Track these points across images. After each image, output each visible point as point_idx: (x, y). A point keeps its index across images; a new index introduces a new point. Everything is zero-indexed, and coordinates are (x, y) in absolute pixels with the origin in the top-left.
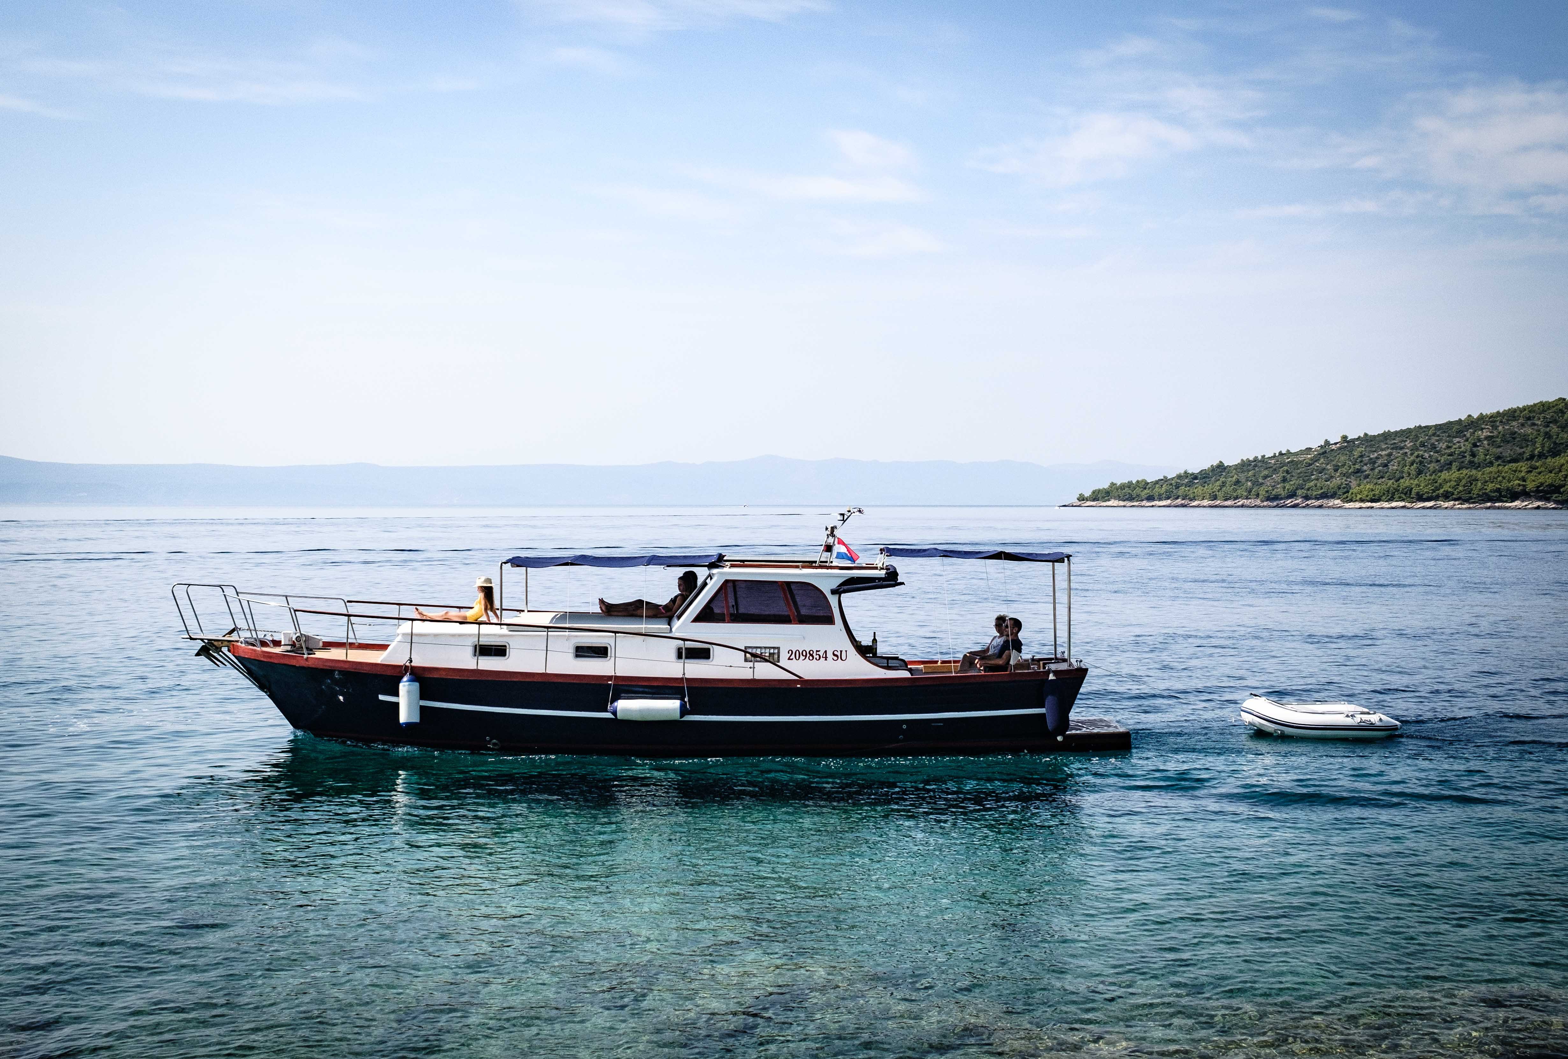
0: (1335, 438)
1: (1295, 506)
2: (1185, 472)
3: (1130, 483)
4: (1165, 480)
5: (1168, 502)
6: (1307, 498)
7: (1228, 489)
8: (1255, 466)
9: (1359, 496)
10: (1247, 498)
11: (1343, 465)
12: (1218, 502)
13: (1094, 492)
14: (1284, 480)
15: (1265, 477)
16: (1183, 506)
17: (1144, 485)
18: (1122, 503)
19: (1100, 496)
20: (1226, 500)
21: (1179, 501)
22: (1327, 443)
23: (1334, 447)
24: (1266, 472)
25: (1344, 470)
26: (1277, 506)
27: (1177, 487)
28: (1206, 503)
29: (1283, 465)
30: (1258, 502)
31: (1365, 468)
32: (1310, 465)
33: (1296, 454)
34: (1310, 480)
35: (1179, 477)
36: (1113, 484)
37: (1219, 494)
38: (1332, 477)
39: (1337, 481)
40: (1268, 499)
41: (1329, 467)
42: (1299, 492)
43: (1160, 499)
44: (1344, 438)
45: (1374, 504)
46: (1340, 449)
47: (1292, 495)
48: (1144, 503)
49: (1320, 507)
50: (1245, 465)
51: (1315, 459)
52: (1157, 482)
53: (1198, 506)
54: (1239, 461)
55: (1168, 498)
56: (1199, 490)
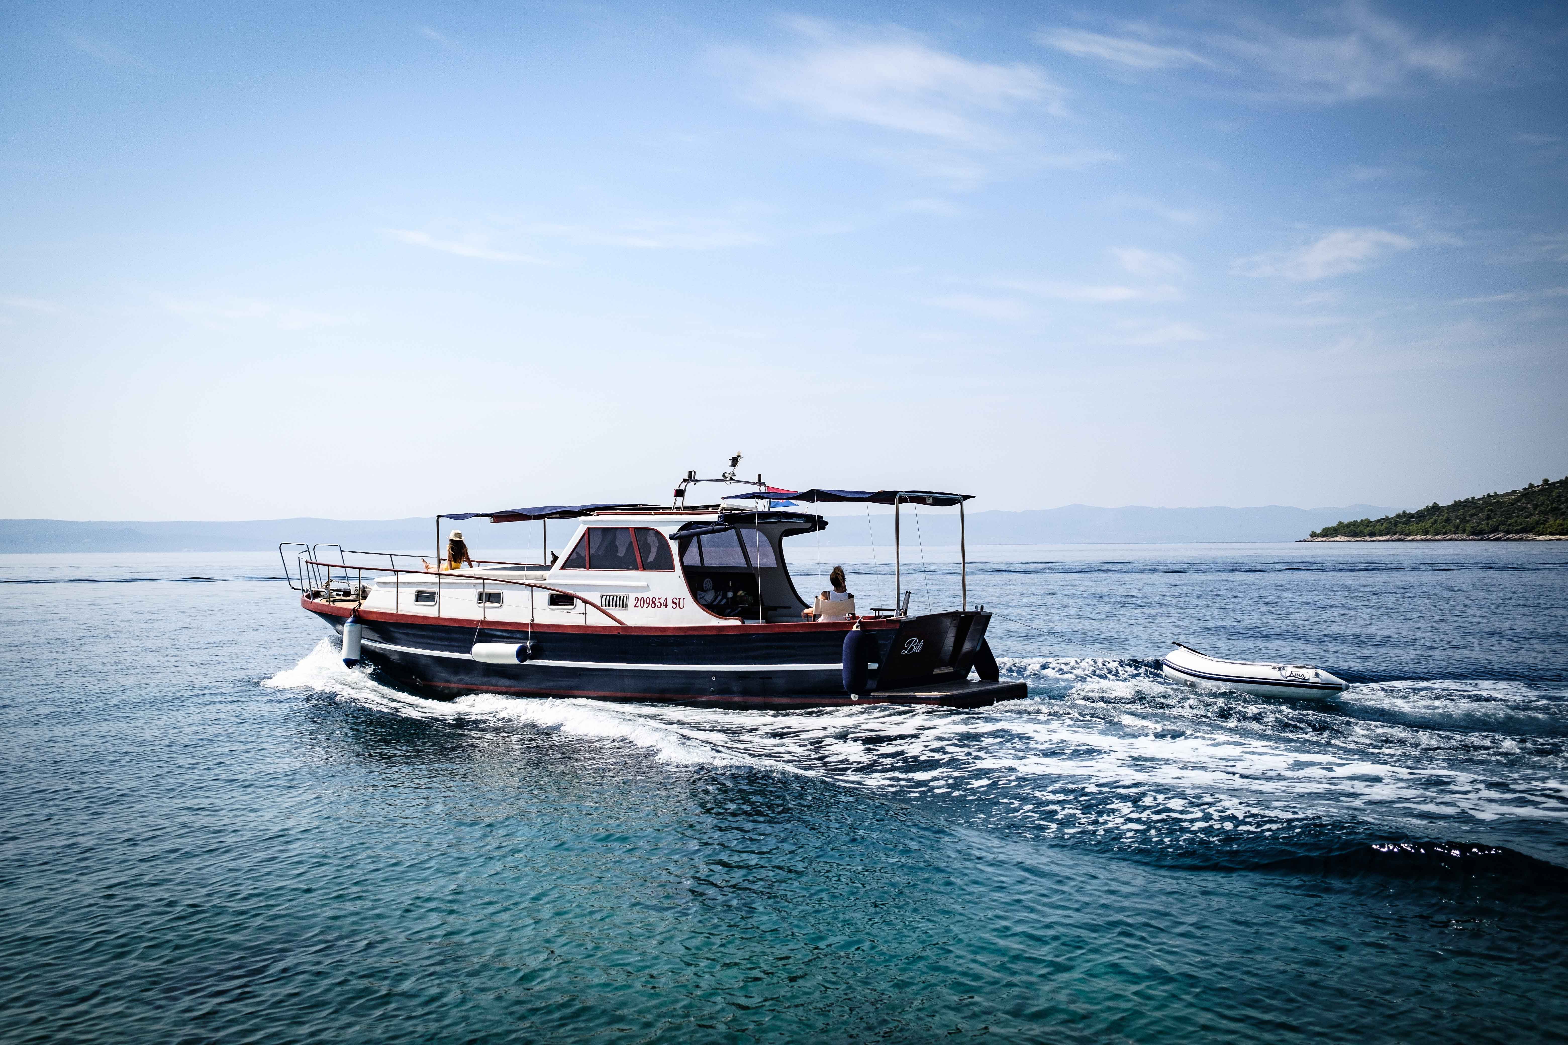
0: (1538, 482)
1: (1498, 539)
2: (1404, 512)
3: (1356, 522)
4: (1387, 518)
5: (1388, 537)
6: (1508, 532)
7: (1439, 526)
8: (1465, 506)
9: (1549, 530)
10: (1455, 533)
11: (1542, 505)
12: (1430, 537)
13: (1324, 530)
14: (1488, 517)
15: (1472, 516)
16: (1400, 540)
17: (1367, 523)
18: (1347, 539)
19: (1329, 533)
20: (1437, 535)
21: (1397, 536)
22: (1531, 486)
23: (1536, 489)
24: (1473, 511)
25: (1543, 508)
26: (1482, 540)
27: (1396, 524)
28: (1419, 537)
29: (1490, 504)
30: (1465, 536)
31: (1562, 506)
32: (1512, 504)
33: (1502, 496)
34: (1511, 517)
35: (1398, 516)
36: (1340, 523)
37: (1431, 530)
38: (1531, 515)
39: (1537, 518)
40: (1473, 534)
41: (1529, 506)
42: (1501, 527)
43: (1380, 535)
44: (1546, 481)
45: (1563, 537)
46: (1540, 490)
47: (1495, 530)
48: (1367, 538)
49: (1521, 539)
50: (1457, 505)
51: (1518, 500)
52: (1379, 521)
53: (1412, 540)
54: (1452, 502)
55: (1387, 534)
56: (1414, 527)
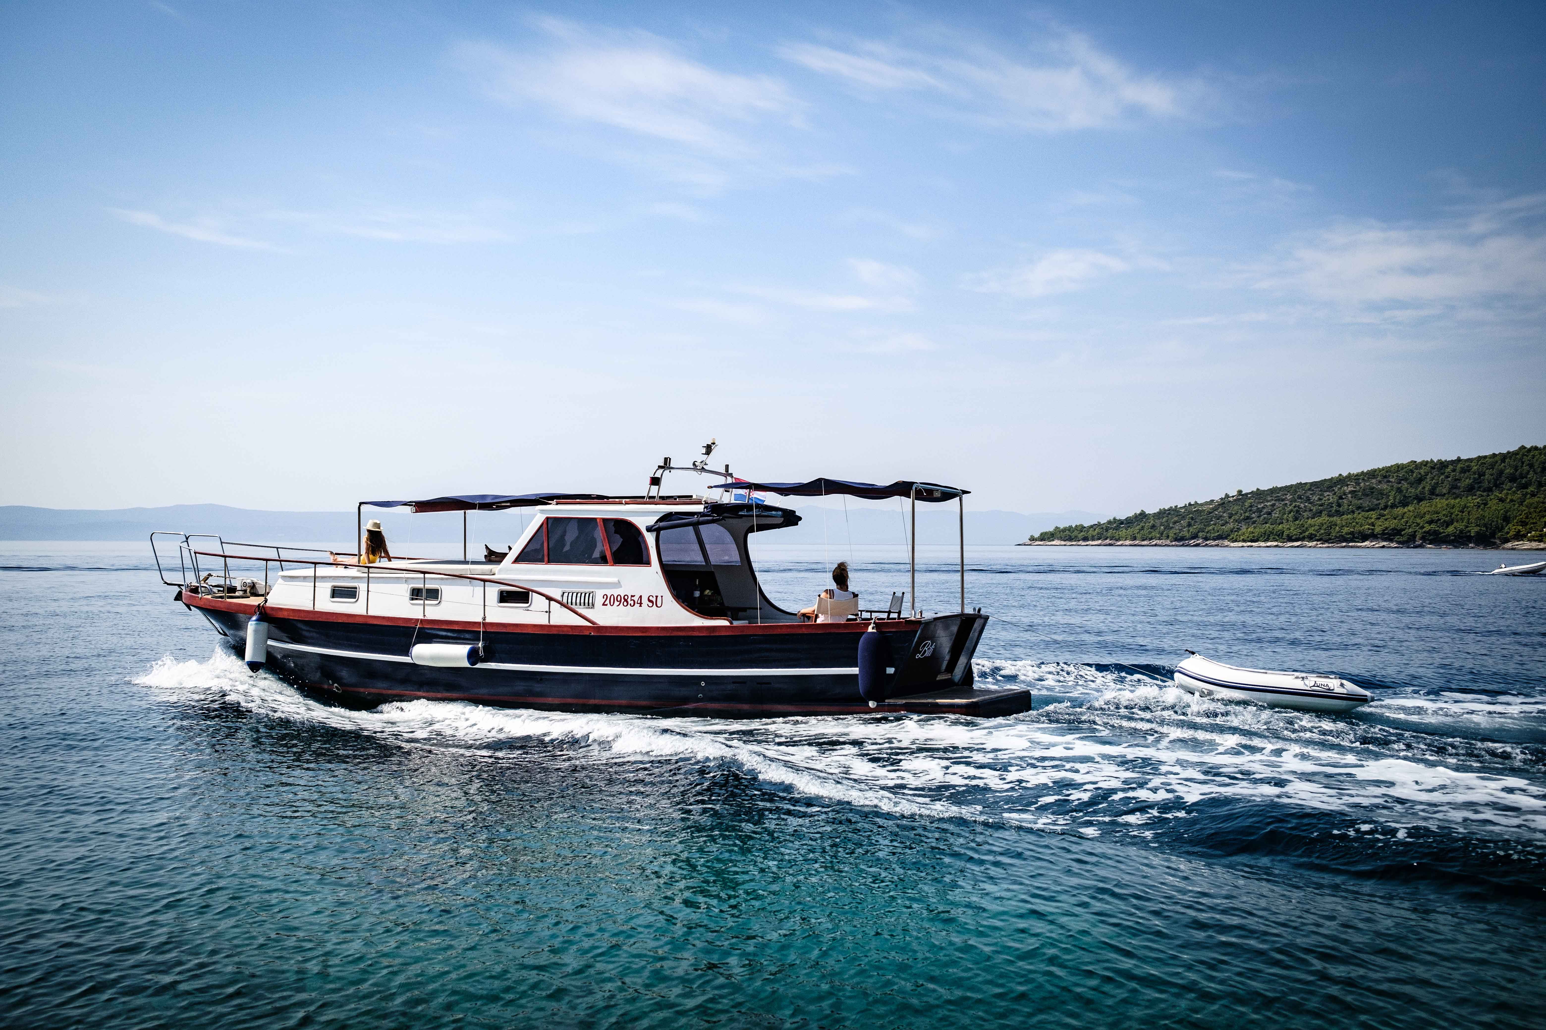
0: (1233, 493)
1: (1197, 545)
2: (1114, 519)
3: (1071, 527)
4: (1099, 524)
5: (1100, 542)
6: (1206, 539)
7: (1146, 531)
8: (1169, 514)
9: (1242, 538)
10: (1160, 539)
11: (1236, 514)
12: (1137, 542)
13: (1042, 534)
14: (1189, 525)
15: (1175, 523)
16: (1110, 545)
17: (1081, 528)
18: (1063, 543)
19: (1046, 537)
20: (1143, 540)
21: (1108, 541)
22: (1227, 496)
23: (1231, 499)
24: (1176, 519)
25: (1236, 517)
26: (1183, 545)
27: (1107, 530)
28: (1128, 542)
29: (1190, 512)
30: (1168, 542)
31: (1253, 515)
32: (1210, 513)
33: (1202, 505)
34: (1209, 525)
35: (1109, 522)
36: (1057, 528)
37: (1138, 536)
38: (1227, 523)
39: (1231, 526)
40: (1176, 540)
41: (1225, 515)
42: (1200, 534)
43: (1093, 540)
44: (1240, 492)
45: (1253, 544)
46: (1235, 500)
47: (1195, 537)
48: (1081, 543)
49: (1217, 545)
50: (1162, 513)
51: (1215, 509)
52: (1092, 527)
53: (1121, 545)
54: (1158, 510)
55: (1099, 539)
56: (1123, 532)
